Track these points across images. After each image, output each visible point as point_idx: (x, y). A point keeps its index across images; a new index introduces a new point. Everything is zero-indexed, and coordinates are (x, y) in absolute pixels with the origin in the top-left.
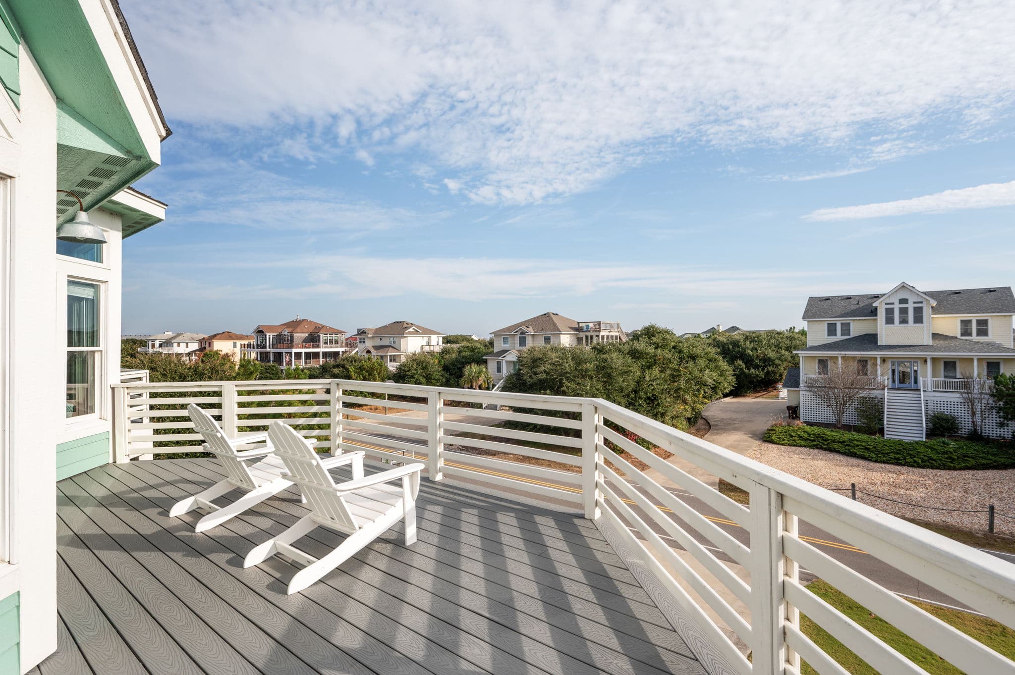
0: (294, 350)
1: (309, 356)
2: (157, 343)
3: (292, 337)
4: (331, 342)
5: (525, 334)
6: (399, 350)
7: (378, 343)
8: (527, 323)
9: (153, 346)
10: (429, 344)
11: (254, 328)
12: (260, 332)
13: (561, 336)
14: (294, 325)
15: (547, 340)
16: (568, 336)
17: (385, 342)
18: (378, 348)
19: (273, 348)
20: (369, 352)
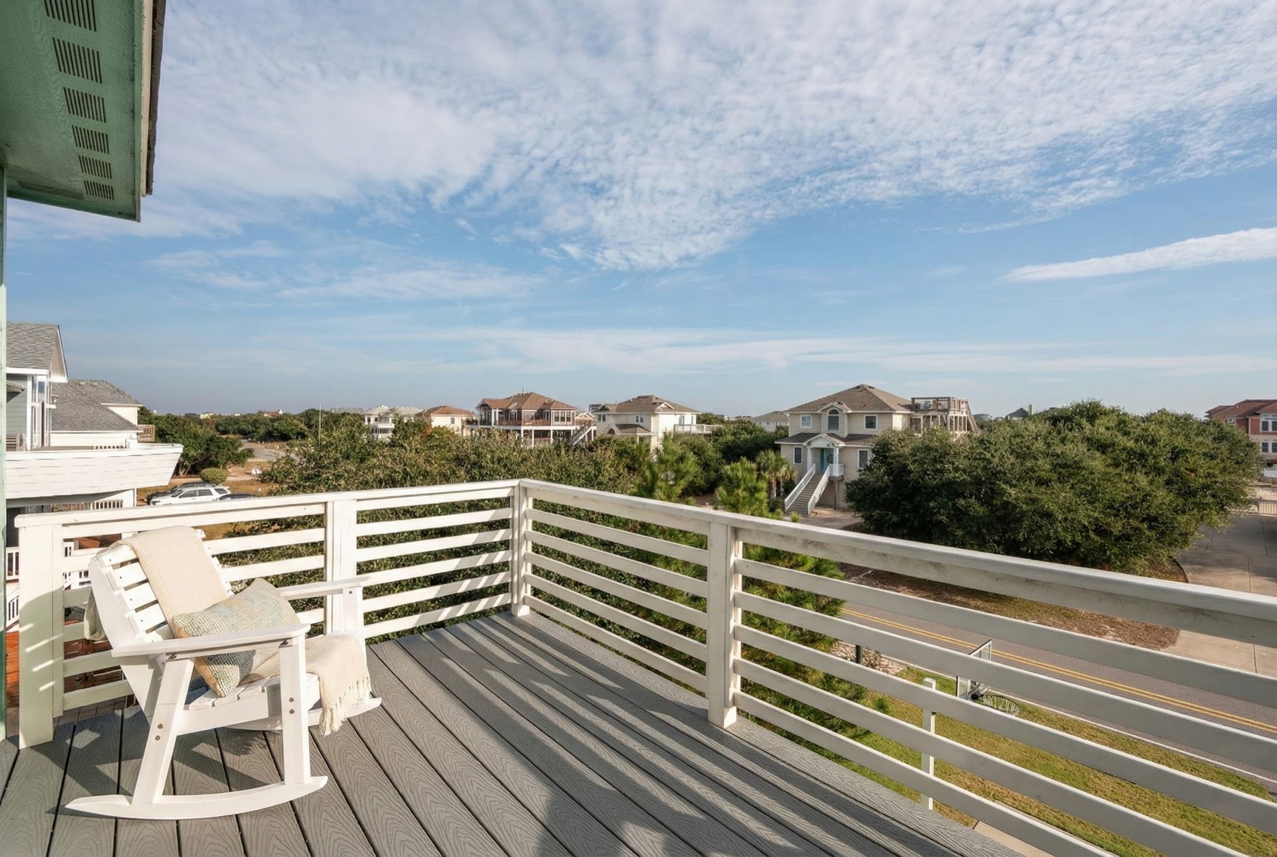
0: (523, 428)
1: (539, 434)
2: (372, 419)
3: (520, 413)
4: (563, 419)
5: (838, 413)
6: (649, 431)
7: (623, 420)
8: (839, 397)
9: (369, 420)
10: (681, 424)
11: (479, 402)
12: (485, 406)
13: (894, 416)
14: (523, 398)
15: (870, 423)
16: (901, 416)
17: (632, 420)
18: (622, 427)
19: (500, 424)
20: (612, 431)
